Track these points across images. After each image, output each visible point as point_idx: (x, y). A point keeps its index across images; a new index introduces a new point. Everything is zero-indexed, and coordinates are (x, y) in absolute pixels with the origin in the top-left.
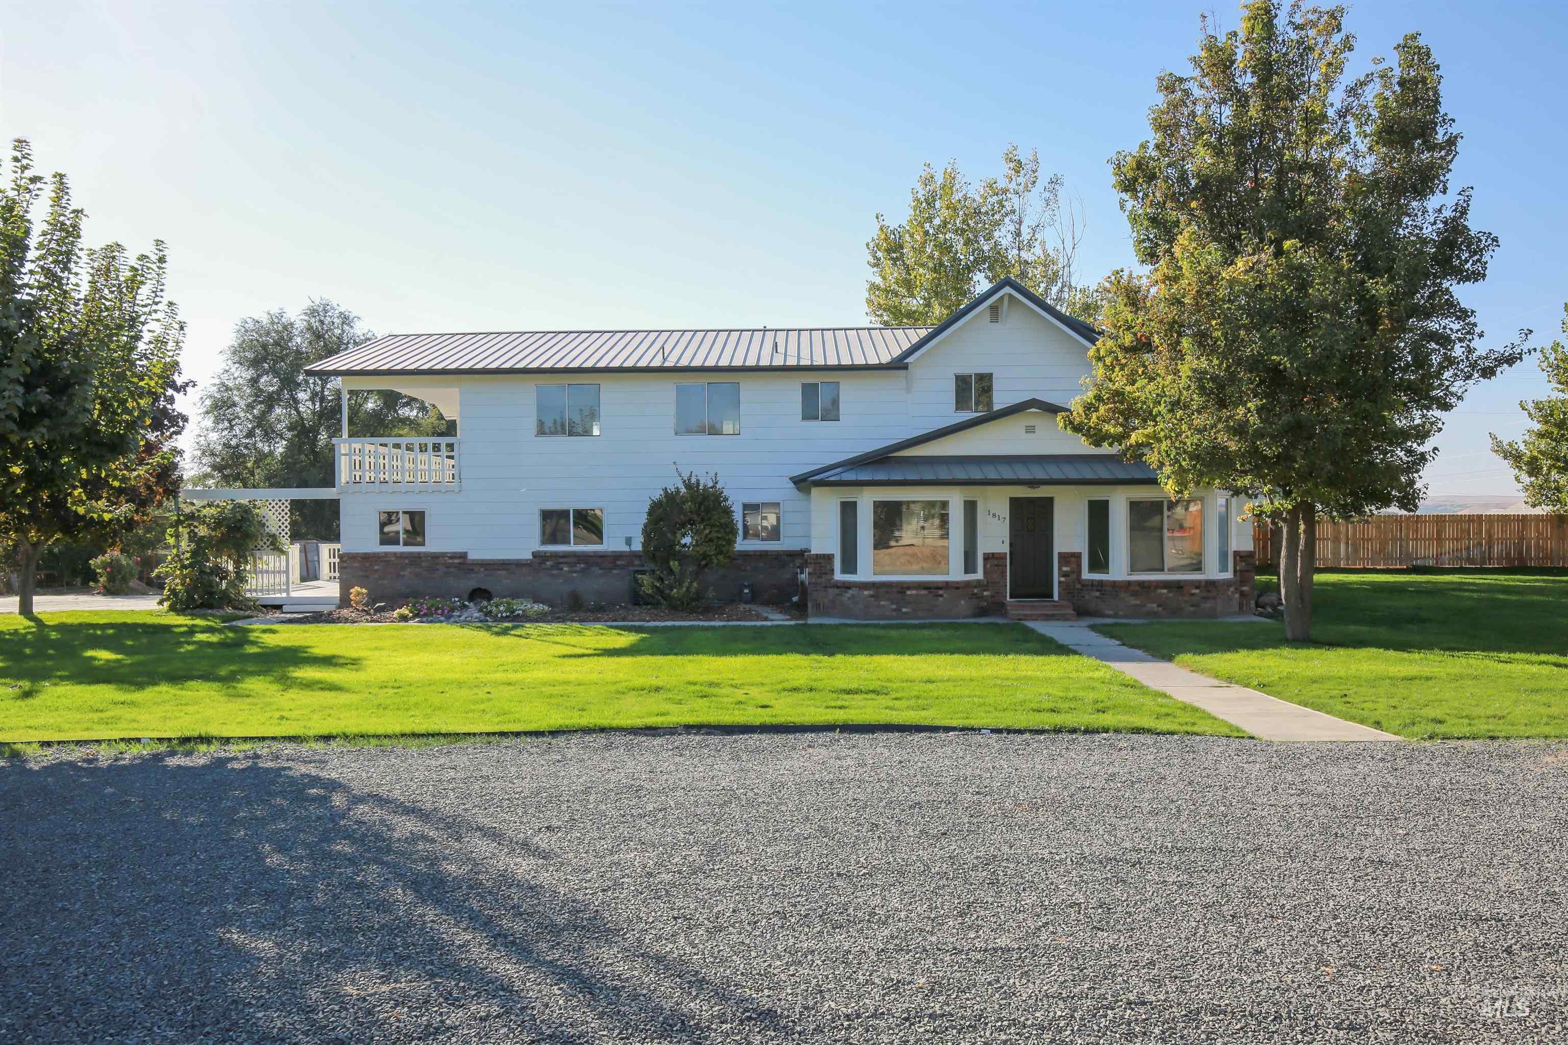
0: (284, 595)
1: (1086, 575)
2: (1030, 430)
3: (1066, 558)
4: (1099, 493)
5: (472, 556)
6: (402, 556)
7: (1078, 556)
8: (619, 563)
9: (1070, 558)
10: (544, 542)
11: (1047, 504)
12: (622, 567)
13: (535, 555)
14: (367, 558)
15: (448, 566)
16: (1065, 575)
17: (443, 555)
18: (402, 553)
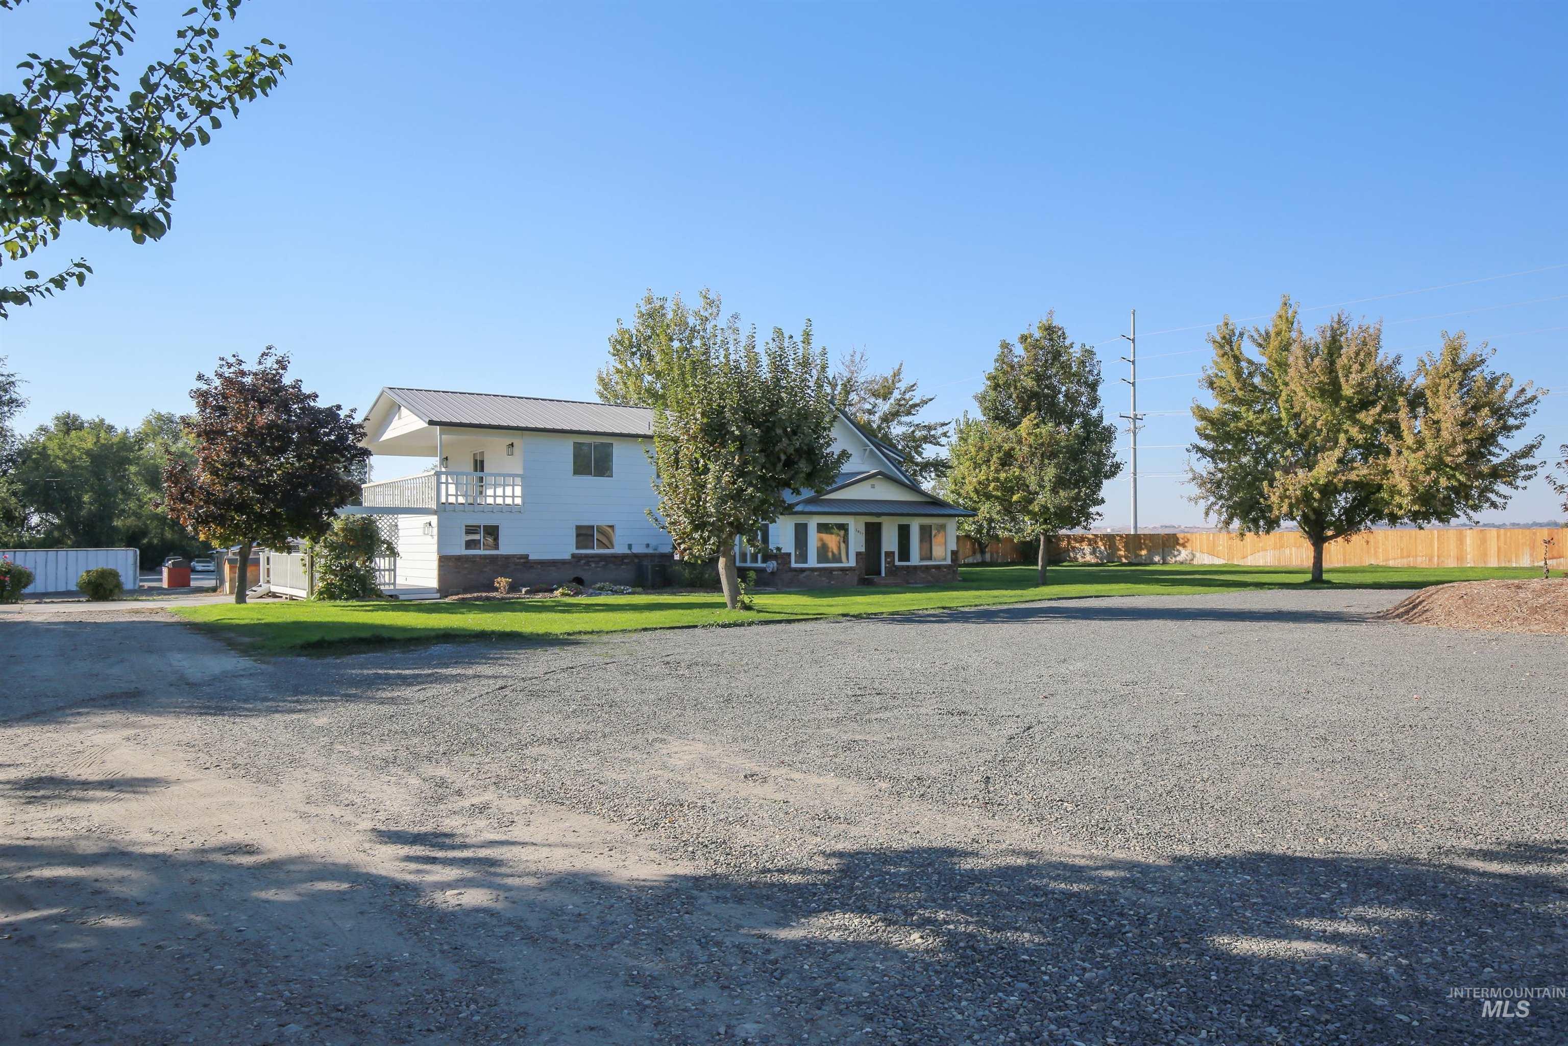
0: (392, 587)
1: (897, 563)
2: (873, 486)
3: (888, 554)
4: (904, 521)
5: (532, 557)
6: (485, 557)
7: (893, 553)
8: (625, 561)
9: (890, 554)
10: (577, 548)
11: (879, 526)
12: (627, 564)
13: (573, 556)
14: (459, 558)
15: (516, 564)
16: (889, 563)
17: (514, 556)
18: (485, 555)
